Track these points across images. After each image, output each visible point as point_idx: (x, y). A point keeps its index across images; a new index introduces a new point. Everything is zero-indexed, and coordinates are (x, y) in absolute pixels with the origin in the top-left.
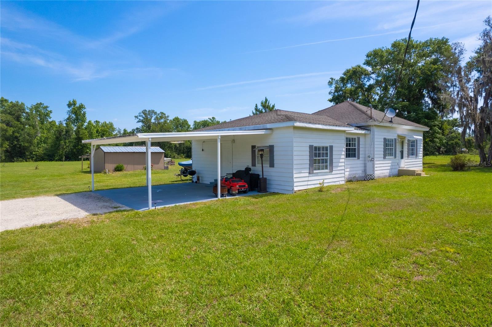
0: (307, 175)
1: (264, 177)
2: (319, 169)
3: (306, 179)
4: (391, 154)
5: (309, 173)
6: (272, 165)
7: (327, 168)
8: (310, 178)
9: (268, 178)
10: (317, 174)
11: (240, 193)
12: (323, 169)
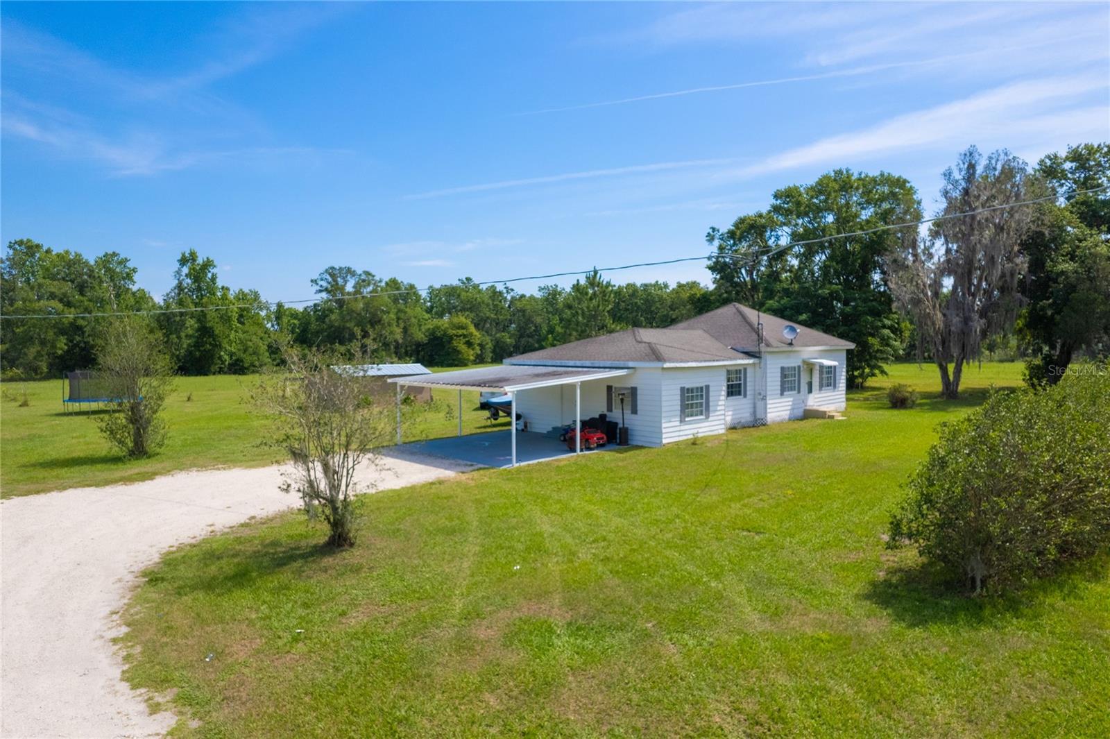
0: (678, 423)
1: (625, 426)
2: (692, 416)
3: (678, 429)
4: (792, 389)
5: (681, 421)
6: (634, 411)
7: (701, 414)
8: (682, 428)
9: (630, 427)
10: (690, 422)
11: (600, 446)
12: (697, 415)
